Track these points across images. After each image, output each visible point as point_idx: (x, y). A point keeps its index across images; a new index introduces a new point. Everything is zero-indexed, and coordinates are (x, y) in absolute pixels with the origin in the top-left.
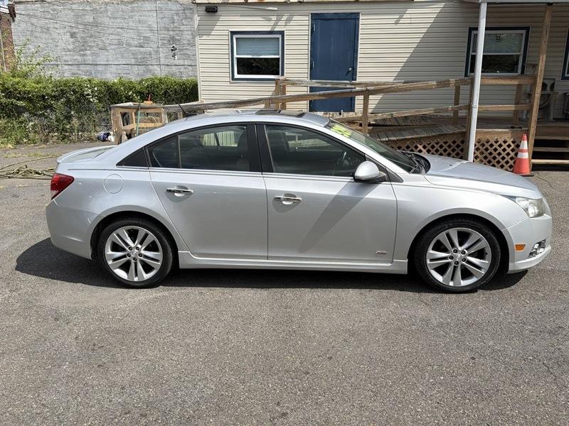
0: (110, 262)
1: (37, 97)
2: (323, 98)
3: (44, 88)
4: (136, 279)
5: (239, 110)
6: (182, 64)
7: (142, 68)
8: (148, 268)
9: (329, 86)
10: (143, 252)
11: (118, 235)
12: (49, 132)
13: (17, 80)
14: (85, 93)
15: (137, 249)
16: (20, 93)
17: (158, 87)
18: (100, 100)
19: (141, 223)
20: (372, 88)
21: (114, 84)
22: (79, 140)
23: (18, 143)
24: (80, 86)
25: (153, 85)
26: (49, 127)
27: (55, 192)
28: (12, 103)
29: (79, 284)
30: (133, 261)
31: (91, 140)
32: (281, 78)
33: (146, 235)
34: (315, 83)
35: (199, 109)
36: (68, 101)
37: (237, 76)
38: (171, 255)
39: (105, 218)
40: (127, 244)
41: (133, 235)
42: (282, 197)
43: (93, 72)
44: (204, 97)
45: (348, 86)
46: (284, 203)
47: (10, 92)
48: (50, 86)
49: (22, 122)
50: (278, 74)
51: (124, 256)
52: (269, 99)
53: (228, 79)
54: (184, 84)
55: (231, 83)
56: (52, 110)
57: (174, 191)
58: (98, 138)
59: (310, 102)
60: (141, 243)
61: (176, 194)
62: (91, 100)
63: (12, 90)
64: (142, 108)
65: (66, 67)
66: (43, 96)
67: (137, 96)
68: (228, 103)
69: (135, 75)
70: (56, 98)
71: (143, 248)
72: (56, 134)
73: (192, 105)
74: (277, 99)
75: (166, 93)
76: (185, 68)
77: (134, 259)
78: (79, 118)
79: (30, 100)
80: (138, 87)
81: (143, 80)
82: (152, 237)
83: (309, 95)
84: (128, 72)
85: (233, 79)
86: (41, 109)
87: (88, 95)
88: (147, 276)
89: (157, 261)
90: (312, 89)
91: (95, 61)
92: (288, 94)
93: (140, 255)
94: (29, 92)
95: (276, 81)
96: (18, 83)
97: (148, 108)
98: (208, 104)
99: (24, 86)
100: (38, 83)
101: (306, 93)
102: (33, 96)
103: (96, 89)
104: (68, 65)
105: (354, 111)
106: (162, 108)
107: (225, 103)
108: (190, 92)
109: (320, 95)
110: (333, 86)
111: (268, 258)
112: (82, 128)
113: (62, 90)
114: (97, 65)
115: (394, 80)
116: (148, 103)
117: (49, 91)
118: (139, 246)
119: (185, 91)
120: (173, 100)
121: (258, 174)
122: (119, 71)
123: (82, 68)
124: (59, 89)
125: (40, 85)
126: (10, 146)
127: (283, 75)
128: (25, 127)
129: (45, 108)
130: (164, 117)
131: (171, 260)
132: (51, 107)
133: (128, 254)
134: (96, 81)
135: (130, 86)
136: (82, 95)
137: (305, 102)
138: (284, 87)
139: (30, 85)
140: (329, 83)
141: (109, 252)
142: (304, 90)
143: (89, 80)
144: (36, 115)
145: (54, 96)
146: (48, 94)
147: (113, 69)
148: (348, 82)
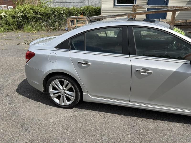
0: (52, 95)
1: (45, 14)
2: (154, 13)
3: (47, 11)
4: (63, 104)
5: (116, 18)
6: (96, 1)
7: (82, 3)
8: (68, 99)
9: (157, 8)
10: (66, 92)
11: (55, 83)
12: (49, 27)
13: (39, 8)
14: (61, 13)
15: (63, 90)
16: (39, 13)
17: (86, 10)
18: (66, 15)
19: (65, 78)
20: (178, 8)
21: (71, 9)
22: (59, 30)
23: (39, 31)
24: (59, 10)
25: (85, 9)
26: (49, 25)
27: (28, 60)
28: (37, 16)
29: (39, 103)
30: (62, 96)
31: (63, 30)
32: (135, 5)
33: (68, 84)
34: (150, 7)
35: (100, 18)
36: (55, 16)
37: (116, 4)
38: (80, 94)
39: (49, 74)
40: (59, 88)
41: (62, 83)
42: (141, 70)
43: (65, 5)
44: (103, 14)
45: (165, 8)
46: (142, 73)
47: (36, 12)
48: (49, 10)
49: (40, 23)
50: (134, 3)
51: (58, 93)
52: (130, 14)
53: (113, 6)
54: (96, 9)
55: (114, 7)
56: (50, 19)
57: (82, 63)
58: (65, 30)
59: (147, 15)
60: (66, 87)
61: (82, 65)
62: (63, 15)
63: (37, 12)
64: (78, 18)
65: (57, 4)
66: (47, 14)
67: (79, 14)
68: (112, 16)
69: (79, 6)
70: (51, 15)
71: (67, 90)
72: (51, 28)
73: (97, 17)
74: (133, 13)
75: (89, 12)
76: (97, 3)
77: (62, 94)
78: (59, 22)
79: (43, 15)
80: (79, 10)
81: (81, 8)
82: (70, 85)
83: (146, 12)
84: (77, 5)
85: (115, 6)
86: (46, 18)
87: (62, 13)
88: (68, 103)
89: (73, 97)
90: (148, 9)
91: (66, 1)
92: (137, 11)
93: (65, 93)
94: (42, 13)
95: (133, 6)
96: (39, 9)
97: (80, 18)
98: (104, 16)
99: (41, 10)
100: (46, 9)
101: (145, 11)
102: (44, 14)
103: (65, 11)
104: (57, 3)
105: (166, 19)
106: (86, 18)
107: (111, 16)
108: (98, 12)
109: (153, 12)
110: (158, 8)
111: (129, 101)
112: (60, 26)
113: (53, 12)
114: (67, 3)
115: (186, 5)
116: (82, 16)
117: (49, 12)
118: (65, 89)
119: (96, 11)
120: (92, 15)
121: (127, 56)
122: (74, 5)
123: (62, 4)
124: (52, 11)
125: (46, 10)
126: (35, 32)
127: (136, 3)
128: (41, 25)
129: (48, 18)
130: (87, 22)
131: (80, 97)
132: (49, 18)
133: (60, 92)
134: (65, 8)
135: (77, 10)
136: (60, 13)
137: (145, 15)
138: (136, 8)
139: (43, 10)
140: (156, 7)
141: (51, 90)
142: (145, 10)
143: (63, 8)
144: (45, 21)
145: (51, 14)
146: (49, 13)
147: (72, 4)
148: (165, 6)
